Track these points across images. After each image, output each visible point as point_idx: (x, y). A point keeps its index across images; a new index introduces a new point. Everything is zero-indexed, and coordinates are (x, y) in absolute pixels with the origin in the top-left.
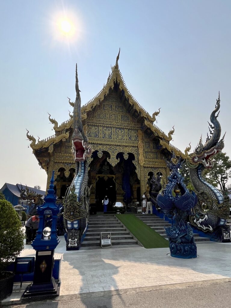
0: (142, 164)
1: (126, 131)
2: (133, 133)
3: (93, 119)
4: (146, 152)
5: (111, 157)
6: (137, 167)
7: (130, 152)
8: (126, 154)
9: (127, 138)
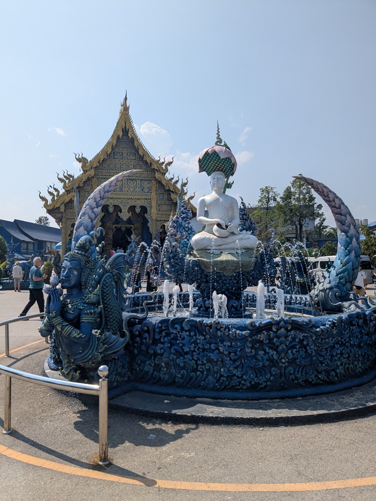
0: (154, 218)
1: (138, 182)
2: (146, 185)
3: (102, 171)
4: (159, 204)
5: (123, 210)
6: (149, 220)
7: (142, 205)
8: (138, 207)
9: (140, 190)
